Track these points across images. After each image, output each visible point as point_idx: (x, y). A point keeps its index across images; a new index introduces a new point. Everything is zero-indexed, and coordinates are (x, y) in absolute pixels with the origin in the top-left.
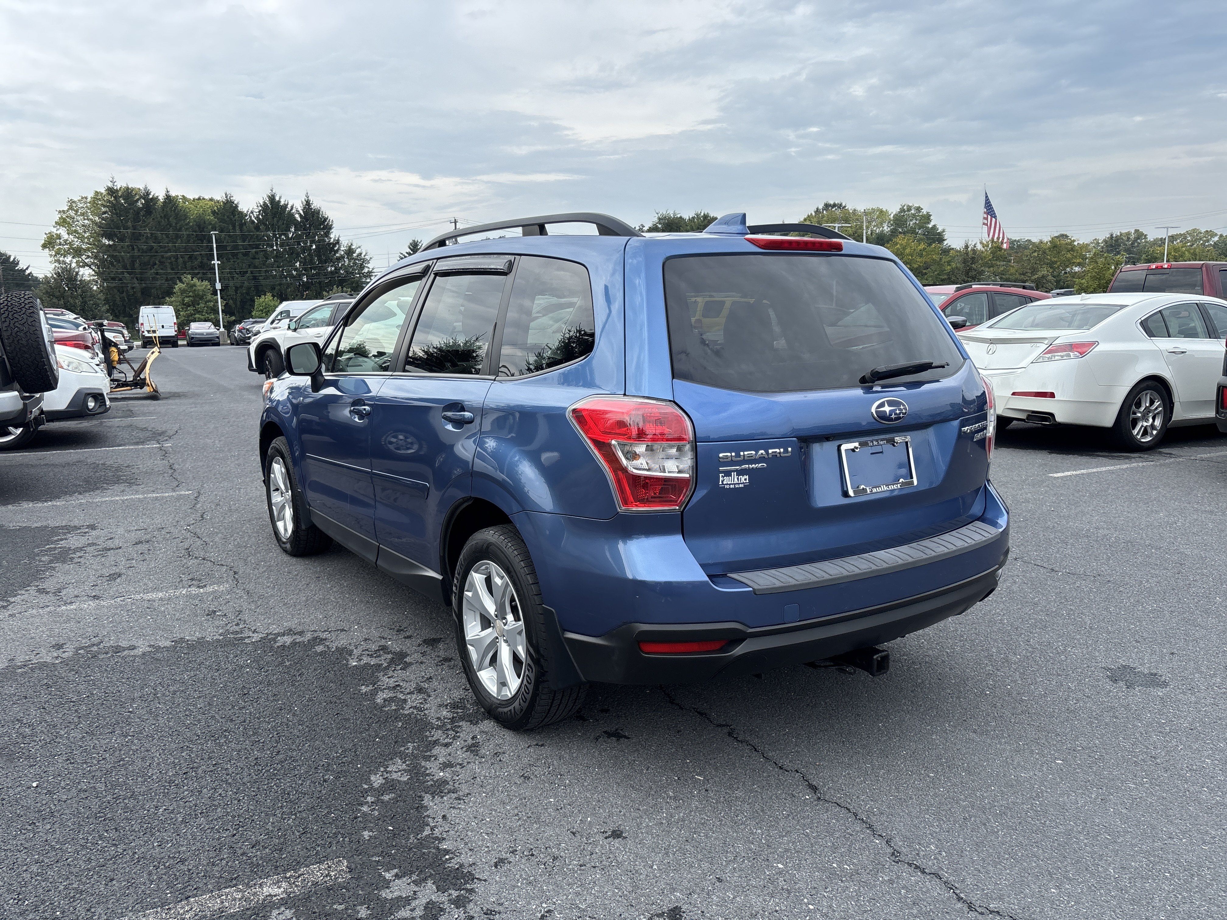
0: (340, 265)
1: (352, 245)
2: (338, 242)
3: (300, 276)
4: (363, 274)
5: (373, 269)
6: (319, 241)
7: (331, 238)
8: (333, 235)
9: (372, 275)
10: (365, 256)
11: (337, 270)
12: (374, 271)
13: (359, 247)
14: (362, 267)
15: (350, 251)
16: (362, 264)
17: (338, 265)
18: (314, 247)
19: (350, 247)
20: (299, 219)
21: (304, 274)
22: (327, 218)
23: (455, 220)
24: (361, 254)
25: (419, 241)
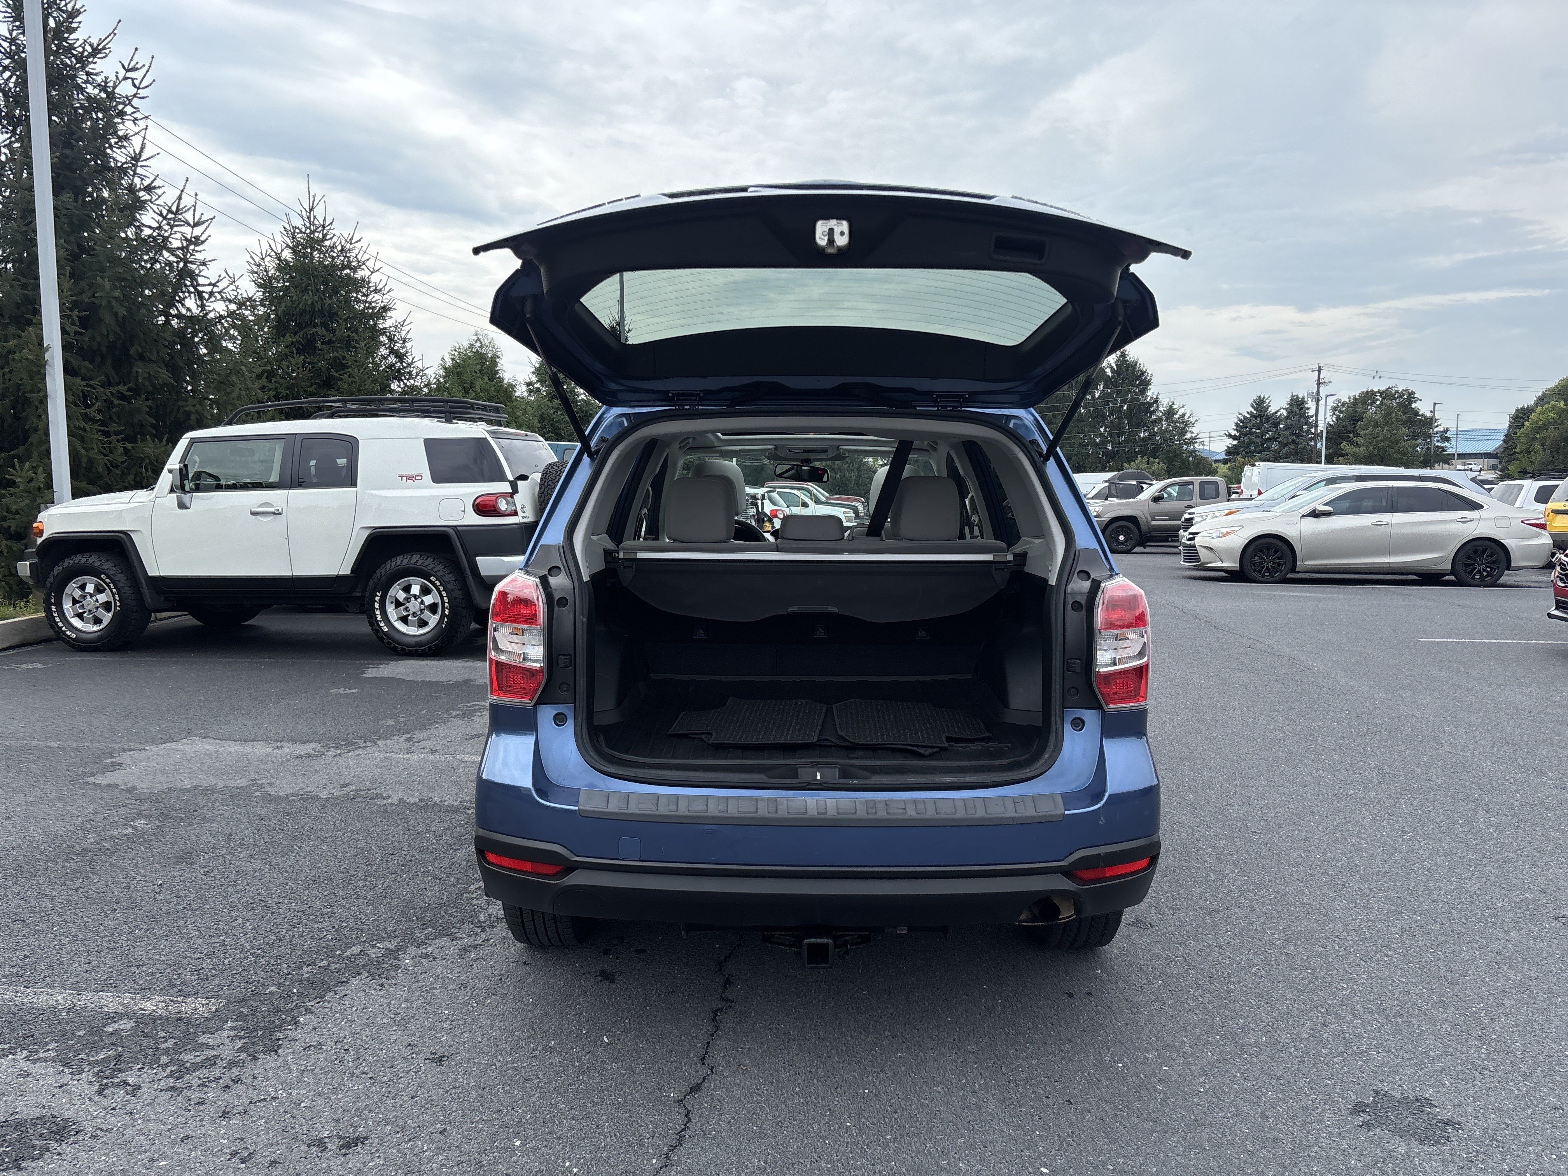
0: (1156, 430)
1: (1173, 404)
2: (1156, 401)
3: (1104, 443)
4: (1184, 440)
5: (1198, 434)
6: (1132, 400)
7: (1147, 396)
8: (1151, 393)
9: (1196, 442)
10: (1189, 417)
11: (1153, 435)
12: (1200, 436)
13: (1183, 407)
14: (1184, 432)
15: (1170, 412)
16: (1184, 428)
17: (1154, 430)
18: (1125, 408)
19: (1171, 407)
20: (1110, 374)
21: (1109, 442)
22: (1145, 372)
23: (1319, 367)
24: (1184, 415)
25: (1266, 397)
